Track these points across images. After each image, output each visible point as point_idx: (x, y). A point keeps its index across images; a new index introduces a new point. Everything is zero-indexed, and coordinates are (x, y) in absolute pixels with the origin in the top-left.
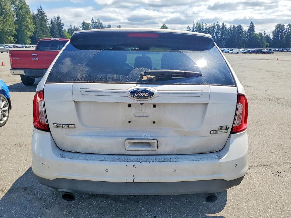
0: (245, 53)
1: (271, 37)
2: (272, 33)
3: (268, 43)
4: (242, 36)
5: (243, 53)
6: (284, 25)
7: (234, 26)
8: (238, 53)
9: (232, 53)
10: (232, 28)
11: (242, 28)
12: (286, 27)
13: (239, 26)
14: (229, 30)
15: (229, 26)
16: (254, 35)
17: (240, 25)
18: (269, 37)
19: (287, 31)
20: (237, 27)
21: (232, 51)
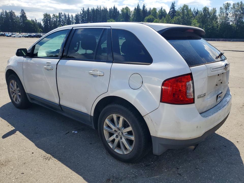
0: (27, 37)
1: (42, 24)
2: (42, 20)
3: (41, 29)
4: (16, 21)
5: (25, 37)
6: (50, 15)
7: (6, 11)
8: (20, 37)
9: (14, 37)
10: (4, 13)
11: (14, 14)
12: (52, 17)
13: (10, 12)
14: (2, 15)
15: (1, 11)
16: (27, 21)
17: (12, 11)
18: (40, 23)
19: (53, 20)
20: (9, 13)
21: (14, 36)
